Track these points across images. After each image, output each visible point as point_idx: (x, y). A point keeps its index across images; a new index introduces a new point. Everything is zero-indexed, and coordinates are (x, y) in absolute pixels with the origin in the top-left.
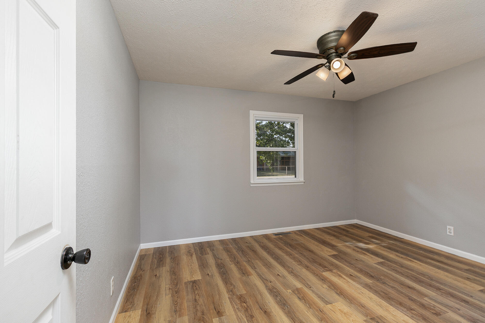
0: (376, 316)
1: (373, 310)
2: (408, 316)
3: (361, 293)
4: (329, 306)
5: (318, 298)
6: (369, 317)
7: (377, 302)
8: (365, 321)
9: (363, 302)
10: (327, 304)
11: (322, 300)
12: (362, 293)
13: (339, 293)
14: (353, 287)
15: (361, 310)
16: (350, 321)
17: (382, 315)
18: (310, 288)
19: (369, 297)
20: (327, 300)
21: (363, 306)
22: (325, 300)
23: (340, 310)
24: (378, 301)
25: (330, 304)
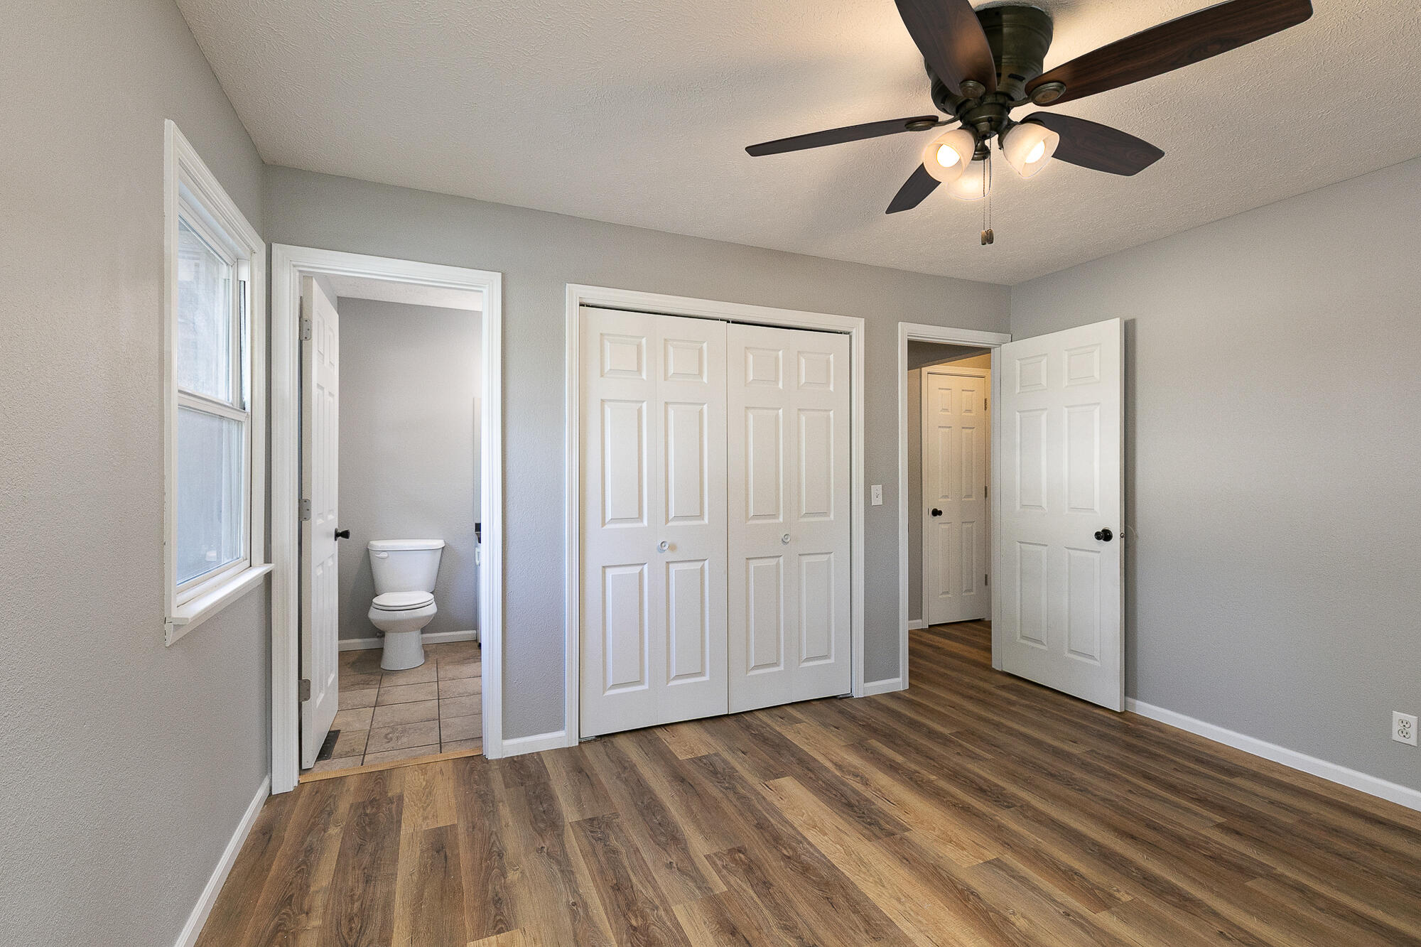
0: (880, 841)
1: (884, 851)
2: (809, 843)
3: (903, 900)
4: (991, 856)
5: (1027, 876)
6: (898, 836)
7: (864, 873)
8: (908, 830)
9: (902, 872)
10: (997, 859)
11: (1013, 870)
12: (899, 900)
13: (971, 897)
14: (925, 922)
15: (911, 852)
16: (940, 829)
17: (866, 842)
18: (1068, 911)
19: (884, 886)
20: (1001, 872)
21: (905, 861)
22: (1005, 870)
23: (963, 849)
24: (863, 876)
25: (989, 862)
